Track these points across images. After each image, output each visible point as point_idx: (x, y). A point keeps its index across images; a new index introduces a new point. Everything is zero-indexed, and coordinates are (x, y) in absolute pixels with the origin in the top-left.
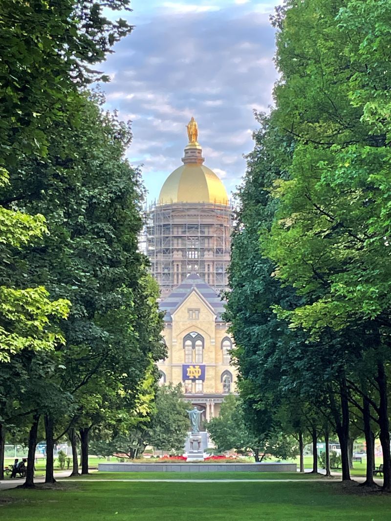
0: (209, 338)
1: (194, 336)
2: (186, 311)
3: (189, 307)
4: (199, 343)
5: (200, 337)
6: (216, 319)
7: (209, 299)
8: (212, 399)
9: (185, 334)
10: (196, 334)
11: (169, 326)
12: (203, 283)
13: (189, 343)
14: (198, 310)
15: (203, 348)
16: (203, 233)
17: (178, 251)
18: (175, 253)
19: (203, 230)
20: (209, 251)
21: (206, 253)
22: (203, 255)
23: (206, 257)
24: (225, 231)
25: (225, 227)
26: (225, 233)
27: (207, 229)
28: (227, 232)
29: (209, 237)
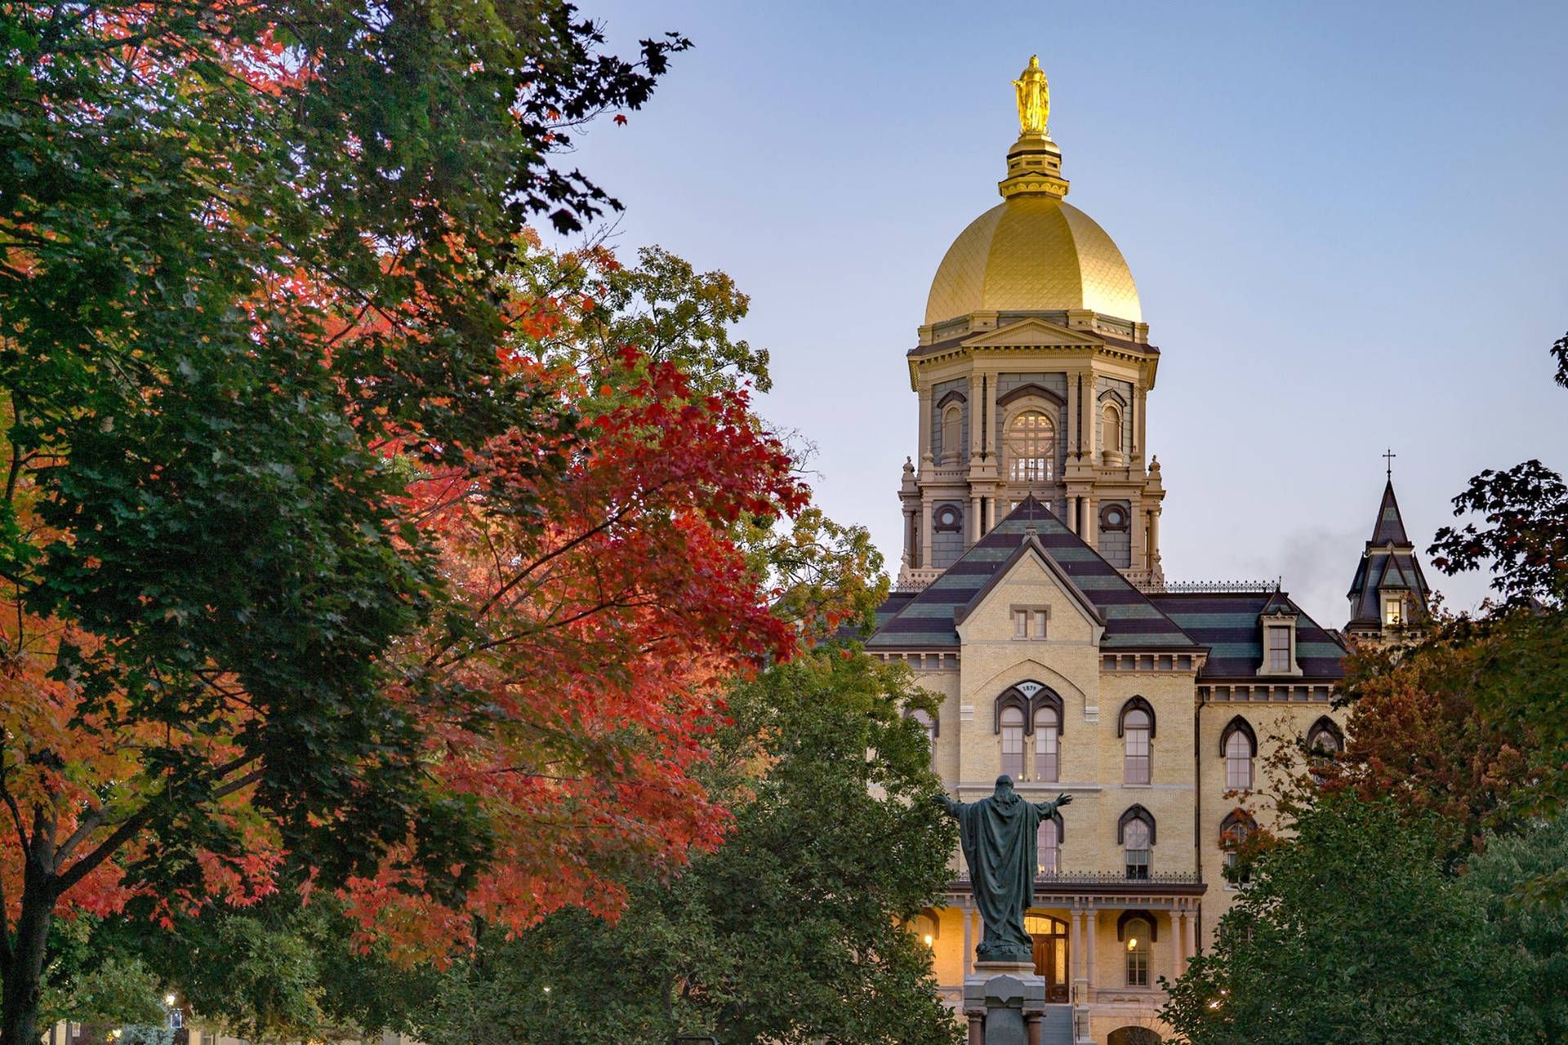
0: (1079, 699)
1: (1029, 694)
2: (1007, 613)
3: (1015, 601)
4: (1045, 716)
5: (1050, 699)
6: (1103, 638)
7: (1081, 578)
8: (1091, 897)
9: (998, 688)
10: (1039, 687)
11: (952, 662)
12: (1061, 530)
13: (1012, 715)
14: (1045, 611)
15: (1060, 732)
16: (1062, 402)
17: (984, 456)
18: (976, 461)
19: (1061, 393)
20: (1079, 456)
21: (1071, 461)
22: (1062, 469)
23: (1071, 473)
24: (1132, 398)
25: (1131, 385)
26: (1132, 406)
27: (1076, 389)
28: (1136, 402)
29: (1079, 415)
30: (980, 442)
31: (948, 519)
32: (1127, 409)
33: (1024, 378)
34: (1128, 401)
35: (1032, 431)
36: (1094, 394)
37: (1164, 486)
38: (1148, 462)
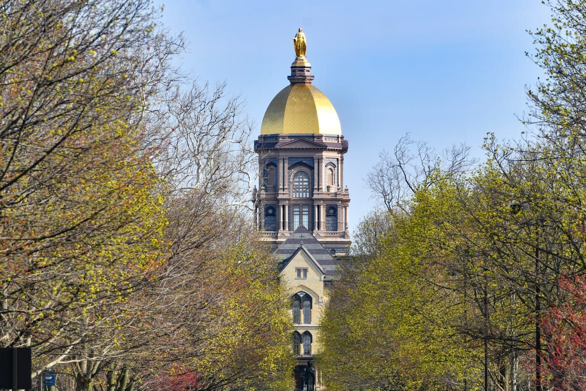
0: (317, 298)
1: (301, 296)
2: (294, 270)
3: (297, 266)
4: (307, 303)
5: (308, 297)
6: (324, 278)
7: (318, 255)
10: (305, 294)
12: (312, 238)
13: (296, 303)
14: (306, 269)
15: (311, 308)
16: (312, 168)
17: (284, 189)
18: (281, 192)
19: (311, 165)
20: (318, 189)
21: (315, 192)
22: (312, 194)
23: (315, 196)
24: (338, 164)
25: (338, 159)
26: (338, 167)
27: (317, 164)
28: (340, 165)
29: (318, 173)
30: (282, 184)
31: (270, 211)
32: (336, 168)
33: (298, 159)
34: (337, 165)
35: (301, 182)
36: (324, 165)
37: (350, 197)
38: (344, 188)
